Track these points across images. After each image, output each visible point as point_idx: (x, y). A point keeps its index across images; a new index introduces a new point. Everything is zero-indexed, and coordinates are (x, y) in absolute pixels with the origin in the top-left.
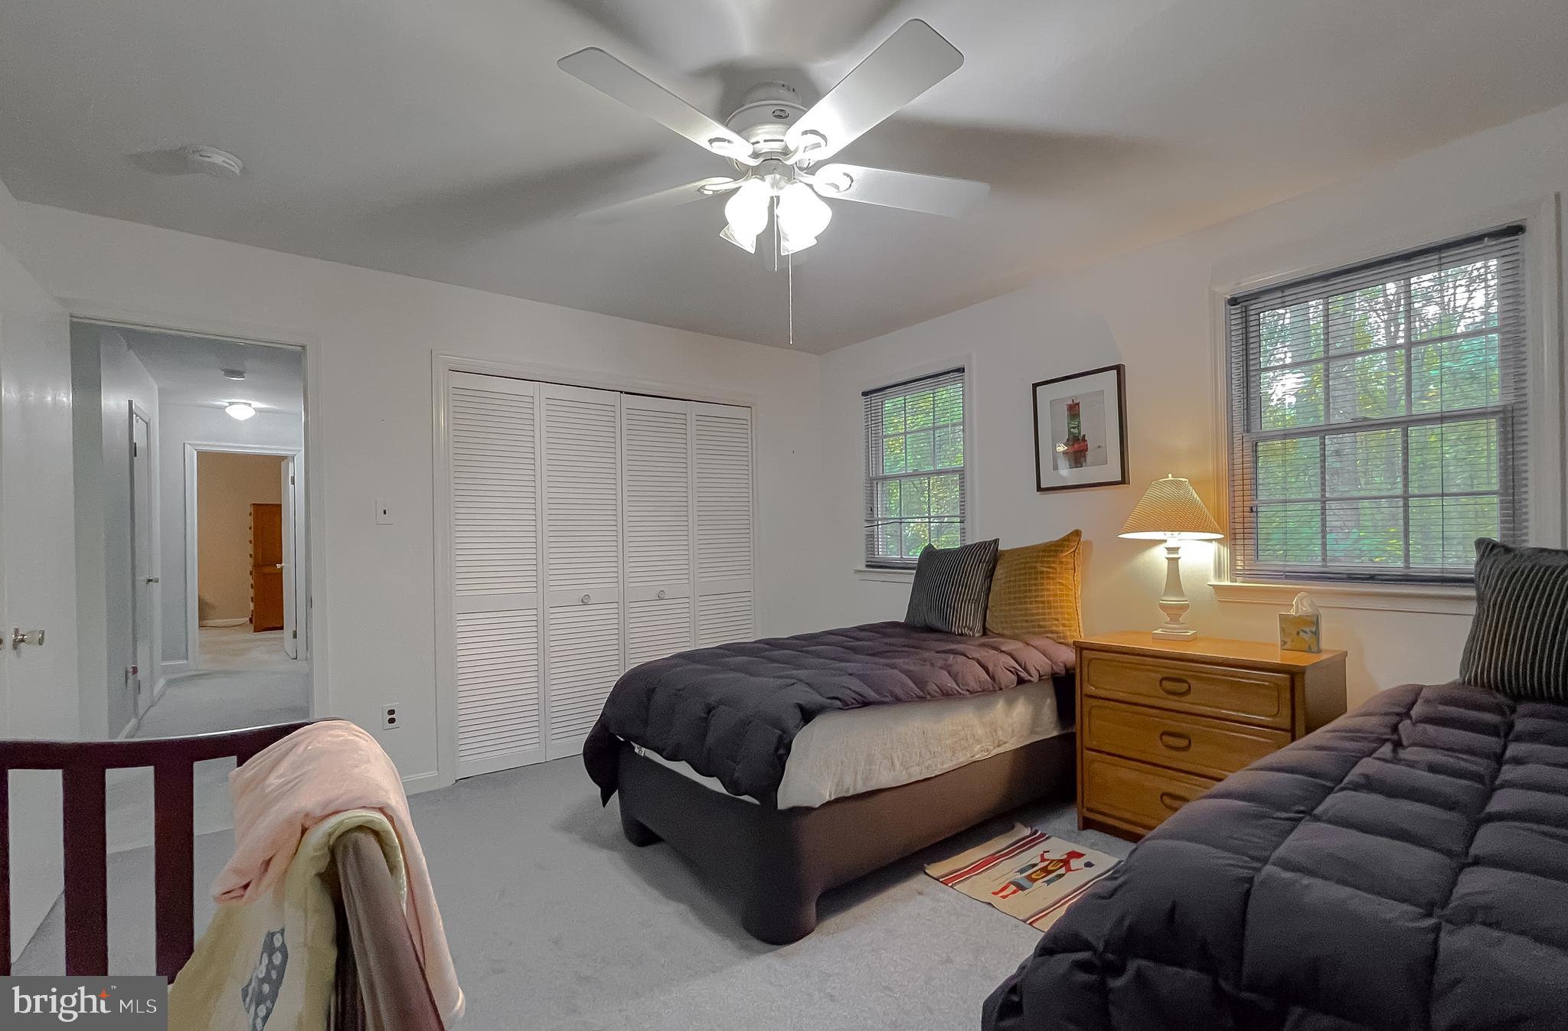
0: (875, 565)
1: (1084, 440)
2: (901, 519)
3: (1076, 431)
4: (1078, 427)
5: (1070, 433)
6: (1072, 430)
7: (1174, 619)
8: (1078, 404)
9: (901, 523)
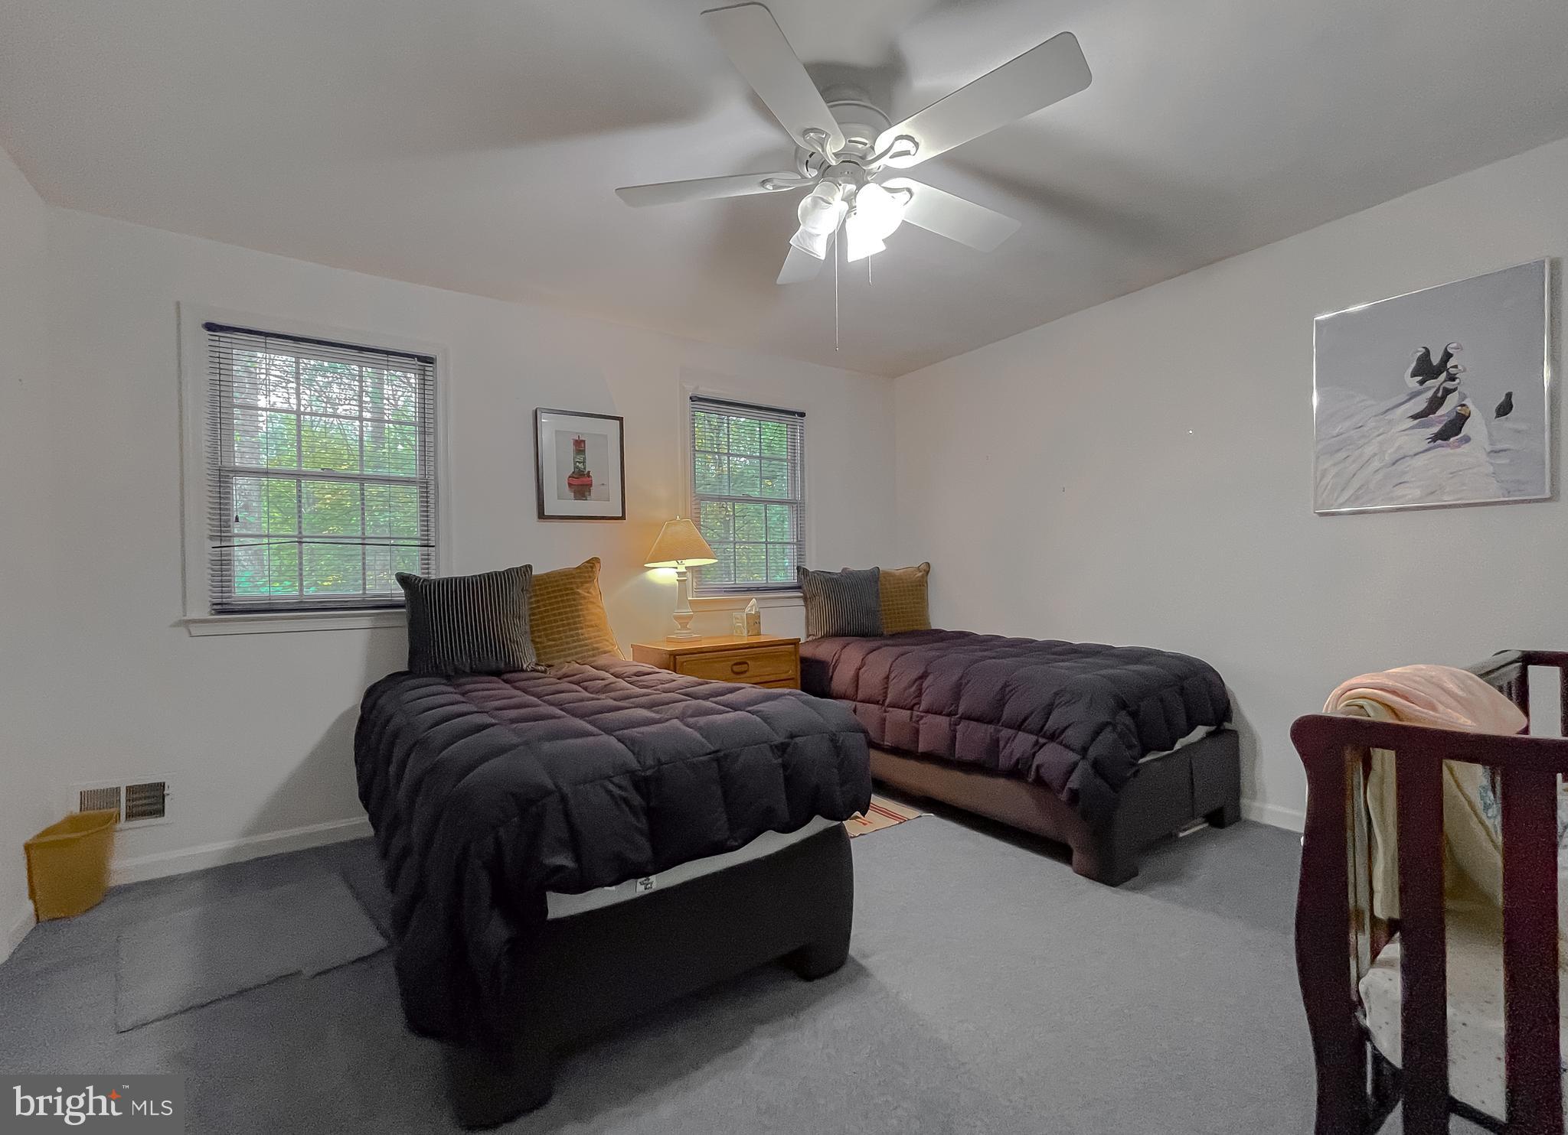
0: (224, 609)
1: (589, 476)
2: (300, 538)
3: (581, 466)
4: (584, 462)
5: (576, 467)
6: (578, 464)
7: (684, 626)
8: (584, 441)
9: (300, 543)
